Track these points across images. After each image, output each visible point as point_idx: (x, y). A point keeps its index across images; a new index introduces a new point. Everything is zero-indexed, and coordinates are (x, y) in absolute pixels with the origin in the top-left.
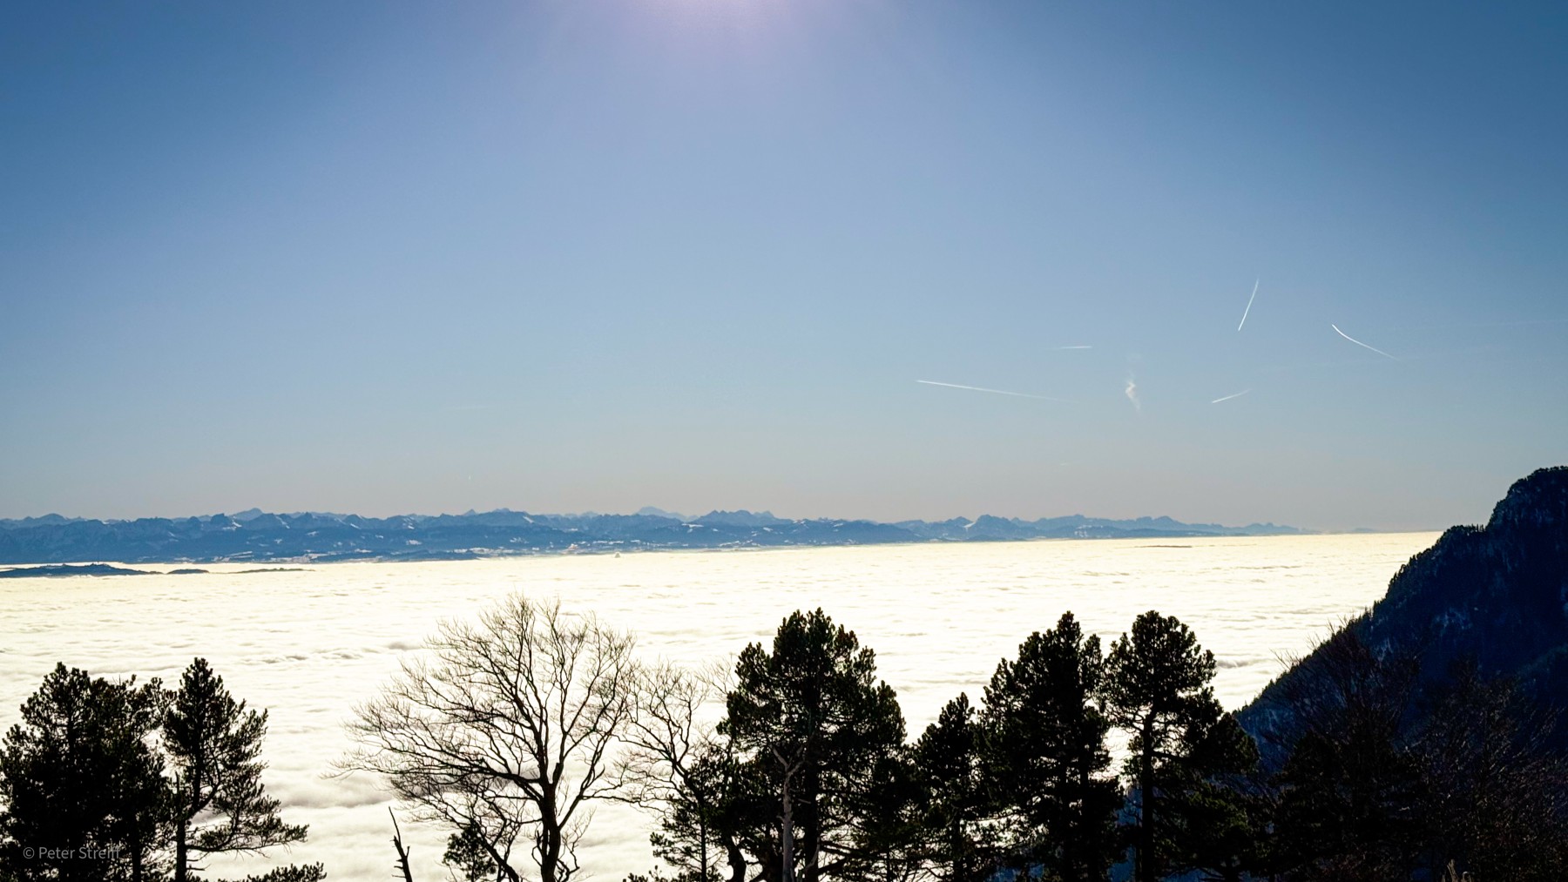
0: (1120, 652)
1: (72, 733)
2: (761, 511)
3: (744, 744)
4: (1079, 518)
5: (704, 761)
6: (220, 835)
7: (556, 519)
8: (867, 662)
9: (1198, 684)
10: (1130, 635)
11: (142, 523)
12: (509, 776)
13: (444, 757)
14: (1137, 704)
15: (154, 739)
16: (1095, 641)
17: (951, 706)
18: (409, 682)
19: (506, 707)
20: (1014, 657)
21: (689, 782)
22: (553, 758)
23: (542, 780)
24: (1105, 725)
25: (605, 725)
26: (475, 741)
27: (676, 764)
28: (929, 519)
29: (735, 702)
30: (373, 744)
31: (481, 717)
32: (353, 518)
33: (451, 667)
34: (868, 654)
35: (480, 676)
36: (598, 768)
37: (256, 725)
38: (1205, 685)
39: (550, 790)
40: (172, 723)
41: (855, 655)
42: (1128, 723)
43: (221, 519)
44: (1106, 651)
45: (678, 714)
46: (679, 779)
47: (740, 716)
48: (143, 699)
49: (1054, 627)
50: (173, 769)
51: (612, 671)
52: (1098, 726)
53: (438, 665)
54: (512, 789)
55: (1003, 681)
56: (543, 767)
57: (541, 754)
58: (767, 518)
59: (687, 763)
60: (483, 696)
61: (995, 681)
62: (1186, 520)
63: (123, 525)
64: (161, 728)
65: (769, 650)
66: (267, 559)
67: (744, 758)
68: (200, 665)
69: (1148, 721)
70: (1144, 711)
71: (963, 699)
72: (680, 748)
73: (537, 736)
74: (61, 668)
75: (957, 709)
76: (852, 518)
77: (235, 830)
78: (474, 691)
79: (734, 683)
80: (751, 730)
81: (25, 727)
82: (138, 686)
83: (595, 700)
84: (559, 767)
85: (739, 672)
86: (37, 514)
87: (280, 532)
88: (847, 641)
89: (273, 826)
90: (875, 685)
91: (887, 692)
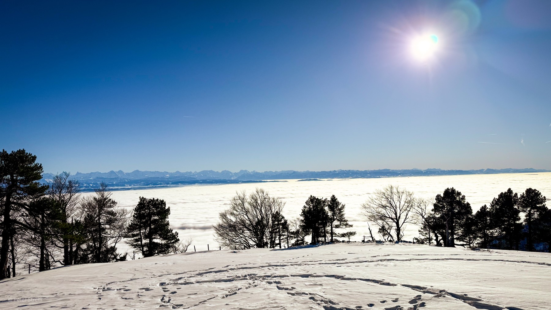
0: (522, 196)
1: (313, 207)
2: (438, 168)
3: (437, 213)
4: (511, 169)
5: (429, 217)
6: (338, 225)
7: (396, 170)
8: (463, 198)
9: (542, 203)
10: (525, 193)
11: (322, 172)
12: (390, 218)
13: (377, 214)
14: (527, 207)
15: (326, 208)
16: (516, 194)
17: (482, 207)
19: (388, 205)
20: (497, 197)
21: (426, 221)
22: (398, 215)
23: (396, 219)
24: (519, 212)
25: (408, 209)
26: (383, 211)
27: (423, 217)
28: (475, 169)
29: (435, 205)
30: (364, 211)
31: (384, 207)
32: (358, 171)
33: (378, 197)
34: (464, 197)
35: (383, 199)
36: (407, 217)
37: (343, 207)
38: (544, 204)
39: (398, 221)
40: (329, 206)
41: (461, 196)
42: (525, 211)
43: (335, 171)
44: (519, 196)
45: (423, 207)
46: (424, 220)
47: (436, 208)
48: (324, 202)
49: (506, 191)
50: (330, 214)
51: (409, 199)
52: (518, 212)
53: (376, 197)
54: (390, 220)
55: (494, 202)
56: (396, 216)
57: (396, 214)
58: (439, 170)
59: (425, 217)
60: (384, 203)
61: (493, 202)
62: (536, 169)
63: (319, 172)
64: (327, 207)
65: (442, 195)
66: (343, 178)
67: (437, 216)
68: (333, 196)
69: (530, 211)
70: (529, 209)
71: (485, 206)
72: (424, 214)
73: (395, 211)
74: (311, 196)
75: (484, 208)
76: (458, 169)
77: (341, 225)
78: (382, 202)
79: (435, 202)
80: (439, 211)
81: (306, 206)
82: (323, 199)
83: (406, 204)
84: (400, 217)
85: (436, 199)
86: (305, 171)
87: (345, 173)
88: (459, 194)
89: (346, 225)
90: (466, 202)
91: (468, 204)
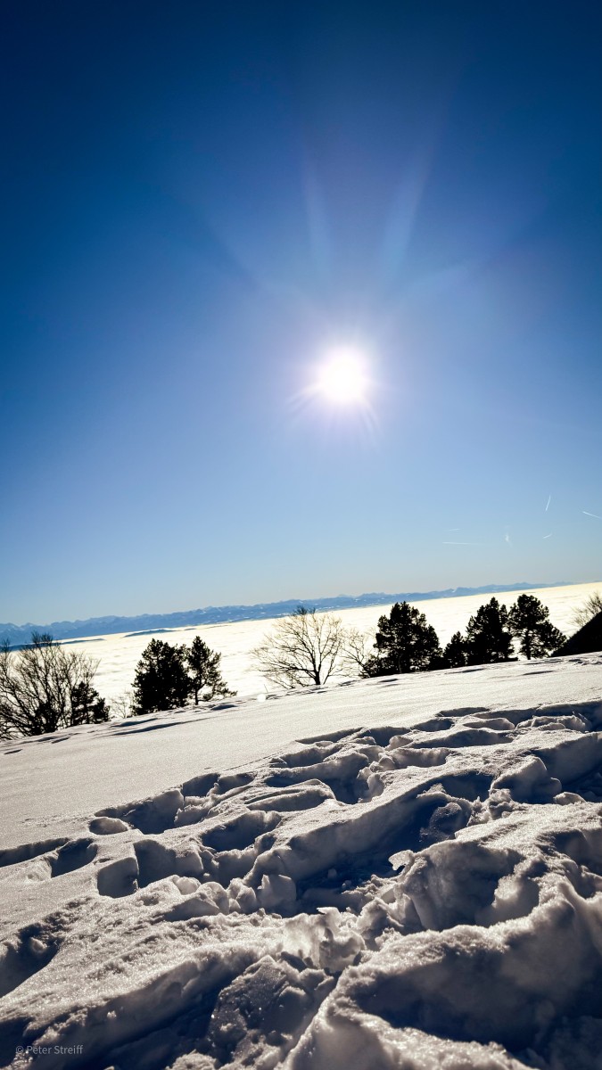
3: (383, 651)
5: (370, 661)
6: (209, 695)
8: (423, 619)
9: (543, 619)
10: (517, 603)
12: (303, 670)
13: (281, 665)
14: (521, 628)
15: (185, 664)
16: (504, 607)
18: (267, 640)
19: (301, 647)
23: (315, 671)
24: (511, 637)
26: (290, 659)
27: (360, 663)
29: (378, 636)
31: (293, 650)
34: (423, 616)
35: (290, 636)
36: (333, 666)
37: (218, 657)
38: (546, 619)
39: (317, 674)
40: (191, 660)
41: (418, 617)
42: (519, 635)
44: (508, 610)
45: (359, 645)
46: (361, 668)
47: (381, 641)
48: (180, 652)
49: (489, 603)
51: (335, 632)
54: (304, 674)
55: (472, 624)
56: (315, 666)
57: (314, 662)
59: (364, 663)
60: (291, 643)
61: (469, 624)
63: (168, 615)
64: (187, 660)
65: (389, 617)
66: (215, 623)
67: (383, 656)
68: (198, 638)
69: (527, 633)
70: (525, 630)
71: (459, 633)
72: (361, 658)
74: (153, 640)
75: (457, 637)
79: (378, 630)
81: (144, 661)
83: (330, 643)
84: (320, 665)
85: (379, 626)
88: (415, 612)
89: (226, 691)
90: (427, 626)
91: (431, 629)
